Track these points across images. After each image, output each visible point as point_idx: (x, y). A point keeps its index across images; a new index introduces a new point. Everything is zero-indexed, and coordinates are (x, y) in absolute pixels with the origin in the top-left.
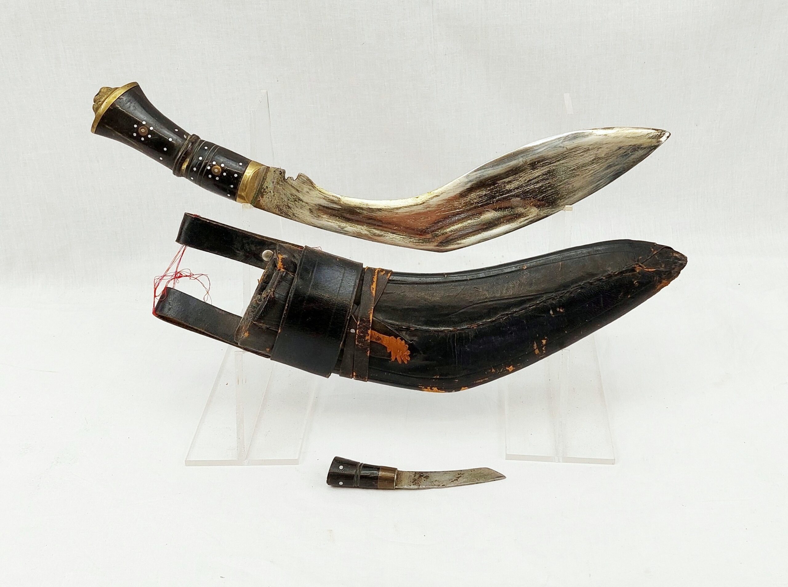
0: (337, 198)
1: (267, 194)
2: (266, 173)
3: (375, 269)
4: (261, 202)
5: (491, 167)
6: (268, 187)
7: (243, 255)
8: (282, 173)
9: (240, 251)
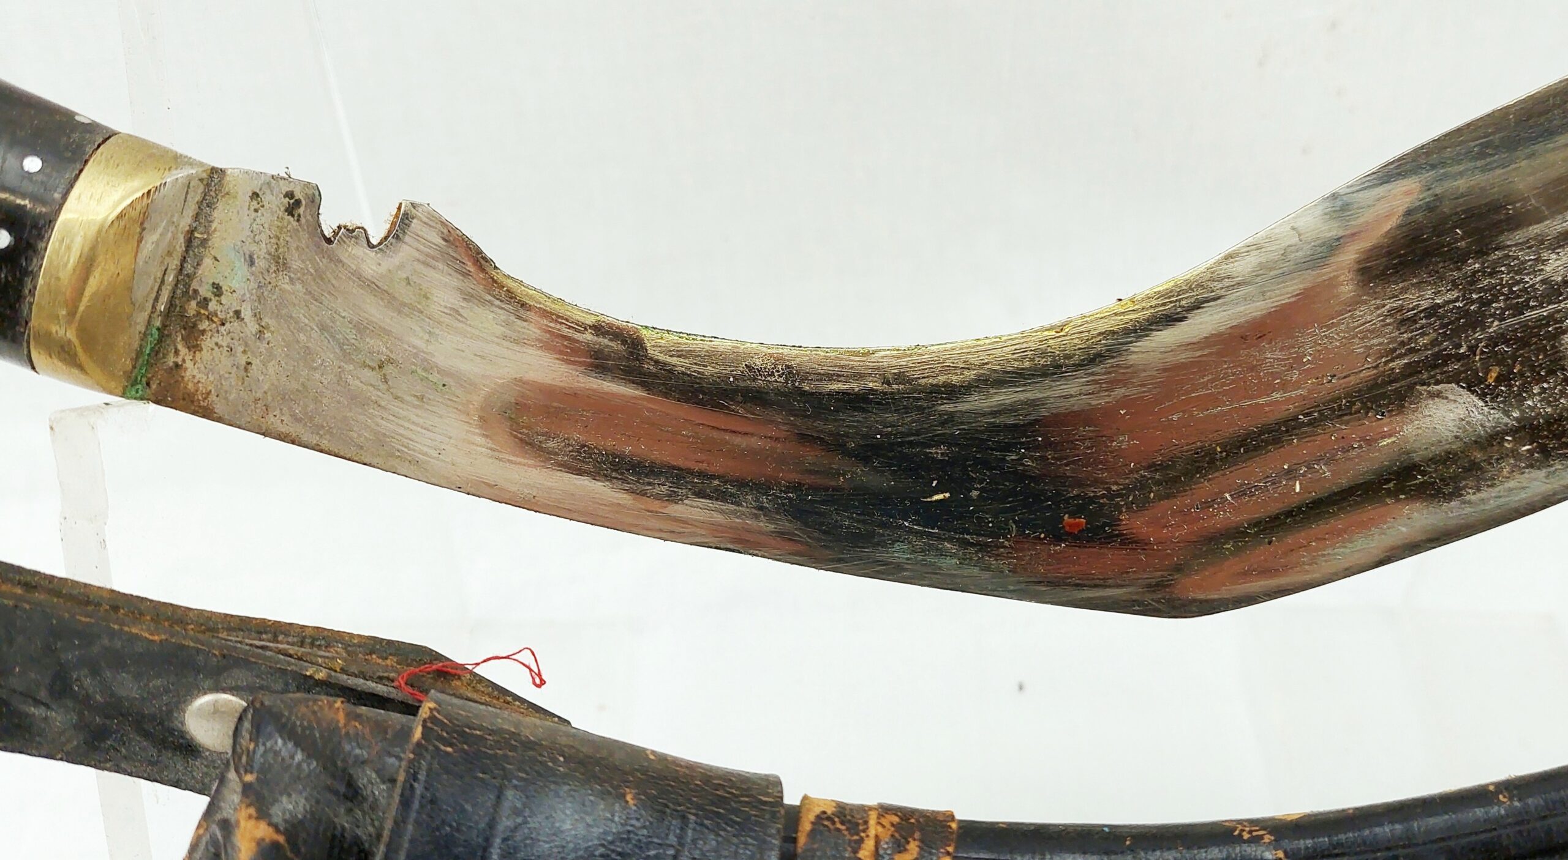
0: (624, 342)
1: (222, 329)
2: (206, 204)
3: (864, 810)
4: (188, 375)
5: (1470, 156)
6: (224, 288)
7: (75, 727)
8: (298, 203)
9: (47, 706)
